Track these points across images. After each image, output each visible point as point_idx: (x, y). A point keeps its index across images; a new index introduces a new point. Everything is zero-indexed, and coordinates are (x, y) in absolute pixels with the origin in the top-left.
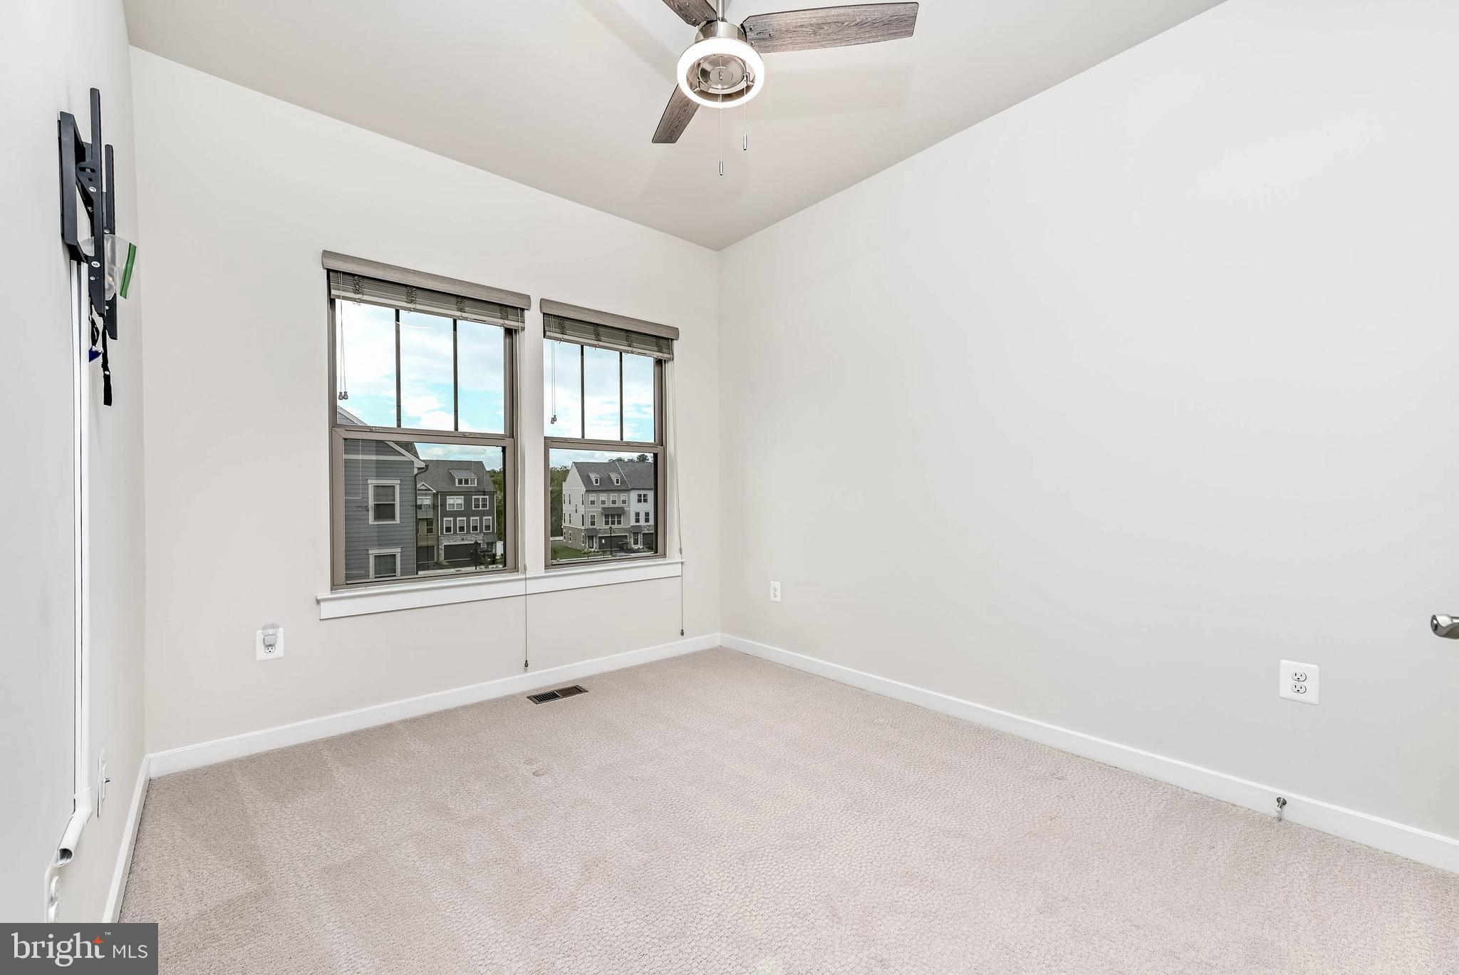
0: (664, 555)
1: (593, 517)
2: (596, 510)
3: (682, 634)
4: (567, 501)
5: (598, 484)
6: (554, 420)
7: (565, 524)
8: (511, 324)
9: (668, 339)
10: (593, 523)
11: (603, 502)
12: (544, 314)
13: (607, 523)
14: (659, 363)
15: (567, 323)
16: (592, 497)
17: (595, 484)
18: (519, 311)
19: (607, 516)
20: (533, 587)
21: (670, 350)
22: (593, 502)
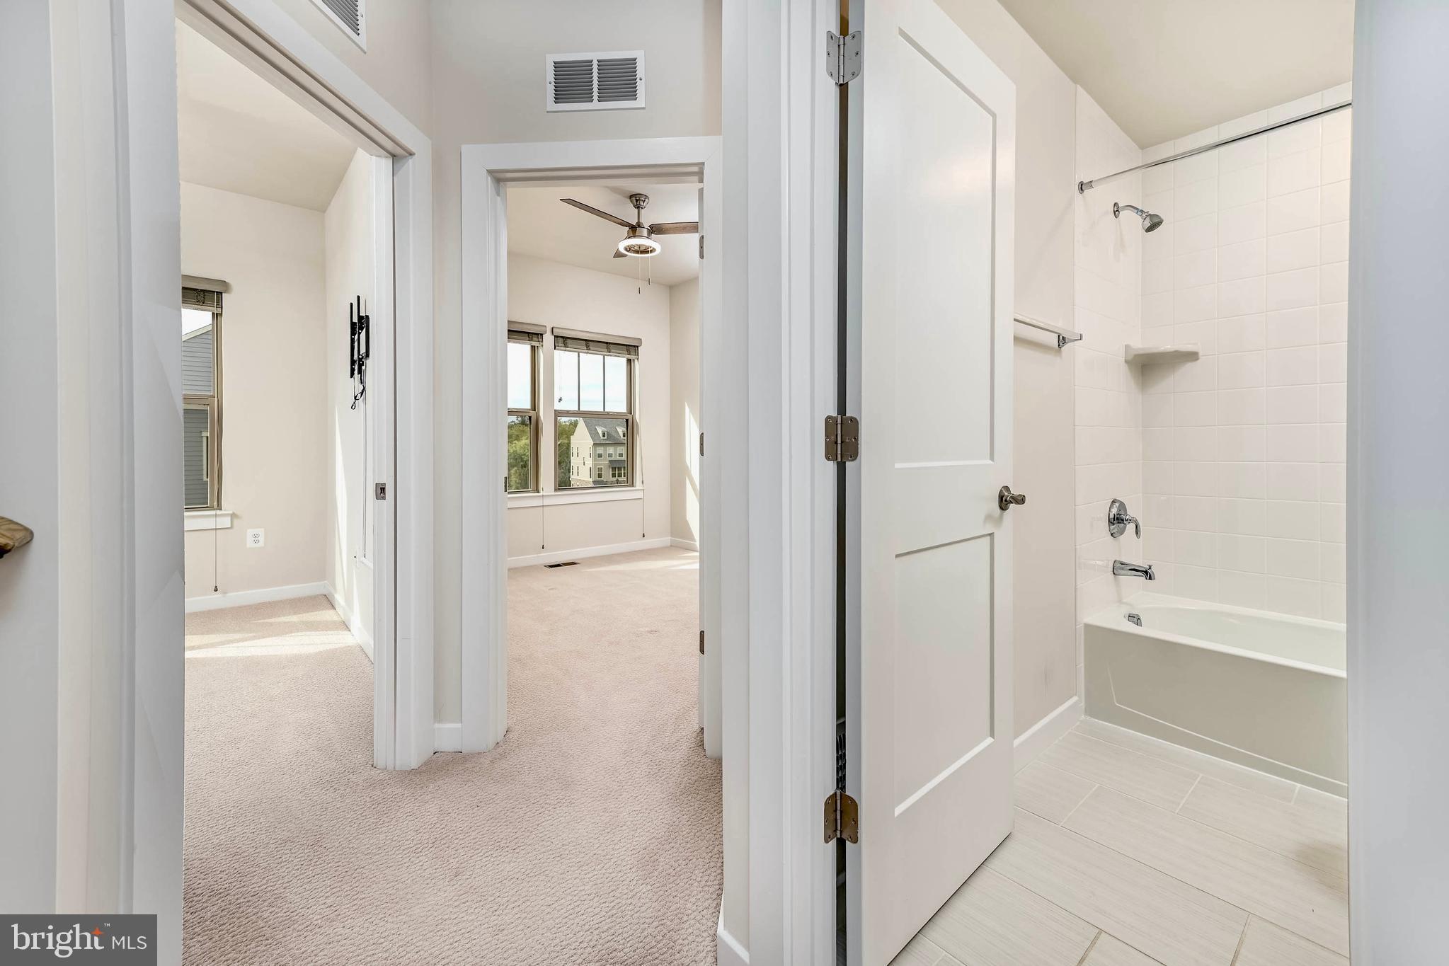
0: (633, 485)
1: (600, 469)
2: (604, 463)
3: (644, 536)
4: (575, 454)
5: (606, 438)
6: (560, 400)
7: (573, 477)
8: (534, 343)
9: (635, 346)
10: (600, 476)
11: (610, 455)
12: (555, 336)
13: (614, 475)
14: (629, 361)
15: (569, 341)
16: (600, 450)
17: (602, 438)
18: (539, 336)
19: (614, 469)
20: (547, 502)
21: (637, 354)
22: (600, 456)
